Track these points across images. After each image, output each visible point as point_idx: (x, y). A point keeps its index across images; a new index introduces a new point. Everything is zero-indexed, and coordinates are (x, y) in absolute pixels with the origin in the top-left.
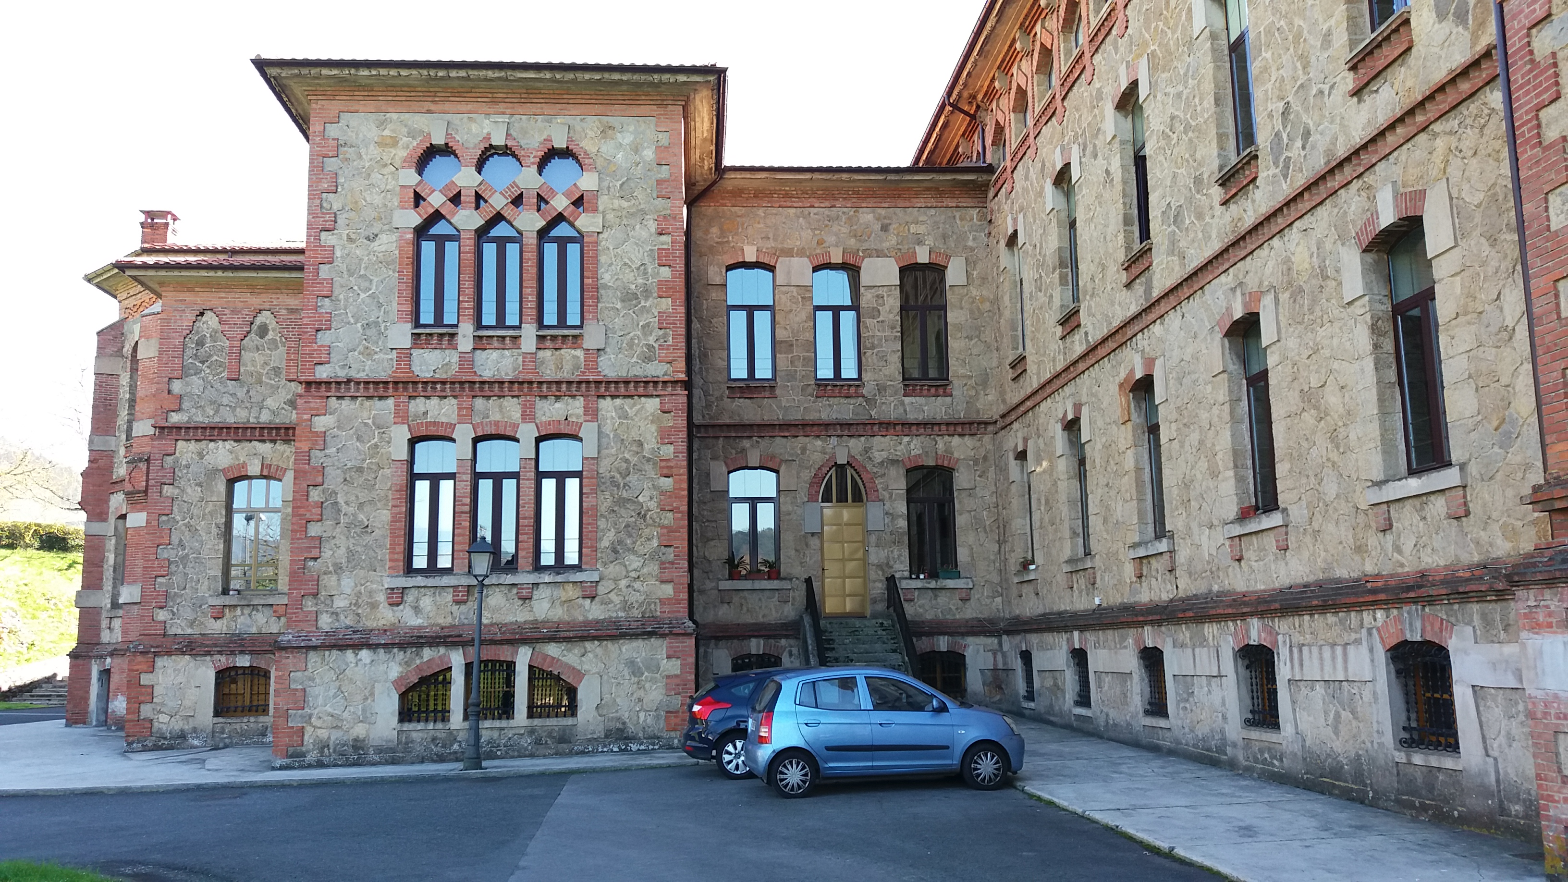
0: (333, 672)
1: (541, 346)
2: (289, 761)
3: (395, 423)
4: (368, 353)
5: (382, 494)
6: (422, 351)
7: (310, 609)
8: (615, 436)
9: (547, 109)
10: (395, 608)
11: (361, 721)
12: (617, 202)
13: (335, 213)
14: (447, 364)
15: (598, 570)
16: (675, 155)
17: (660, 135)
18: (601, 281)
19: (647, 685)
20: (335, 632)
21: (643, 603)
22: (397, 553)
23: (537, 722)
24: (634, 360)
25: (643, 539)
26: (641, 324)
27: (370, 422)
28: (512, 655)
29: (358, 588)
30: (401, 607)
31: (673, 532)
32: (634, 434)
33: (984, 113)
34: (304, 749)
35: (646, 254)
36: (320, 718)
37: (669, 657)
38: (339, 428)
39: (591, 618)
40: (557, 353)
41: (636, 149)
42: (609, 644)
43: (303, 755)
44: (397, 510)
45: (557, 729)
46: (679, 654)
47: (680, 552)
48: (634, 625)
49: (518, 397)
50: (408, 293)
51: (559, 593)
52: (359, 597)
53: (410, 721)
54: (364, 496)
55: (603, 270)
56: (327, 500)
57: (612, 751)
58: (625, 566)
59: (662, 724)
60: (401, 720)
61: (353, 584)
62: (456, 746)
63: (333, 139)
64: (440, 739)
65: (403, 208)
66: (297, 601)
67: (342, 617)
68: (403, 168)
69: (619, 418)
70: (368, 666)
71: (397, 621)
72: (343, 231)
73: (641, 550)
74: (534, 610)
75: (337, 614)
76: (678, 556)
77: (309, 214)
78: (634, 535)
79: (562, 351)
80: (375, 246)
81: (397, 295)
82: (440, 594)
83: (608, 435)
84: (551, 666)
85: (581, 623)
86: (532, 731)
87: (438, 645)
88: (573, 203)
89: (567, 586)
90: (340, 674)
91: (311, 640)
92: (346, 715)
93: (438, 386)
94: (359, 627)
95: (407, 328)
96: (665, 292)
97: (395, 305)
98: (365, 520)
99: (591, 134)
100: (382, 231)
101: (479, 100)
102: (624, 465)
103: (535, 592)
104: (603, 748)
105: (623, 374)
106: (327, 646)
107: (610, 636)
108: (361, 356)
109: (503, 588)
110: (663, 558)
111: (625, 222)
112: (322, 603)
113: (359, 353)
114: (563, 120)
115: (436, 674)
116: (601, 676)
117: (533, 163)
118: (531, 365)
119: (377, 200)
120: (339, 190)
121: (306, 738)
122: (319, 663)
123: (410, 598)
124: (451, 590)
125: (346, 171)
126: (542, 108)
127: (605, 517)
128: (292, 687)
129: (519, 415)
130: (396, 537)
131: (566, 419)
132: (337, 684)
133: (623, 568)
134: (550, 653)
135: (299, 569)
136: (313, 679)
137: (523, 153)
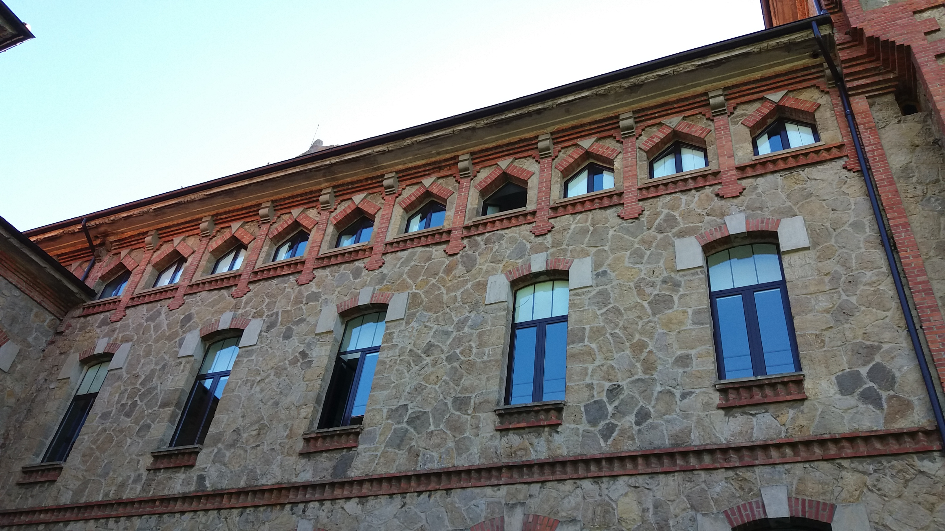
33: (104, 252)
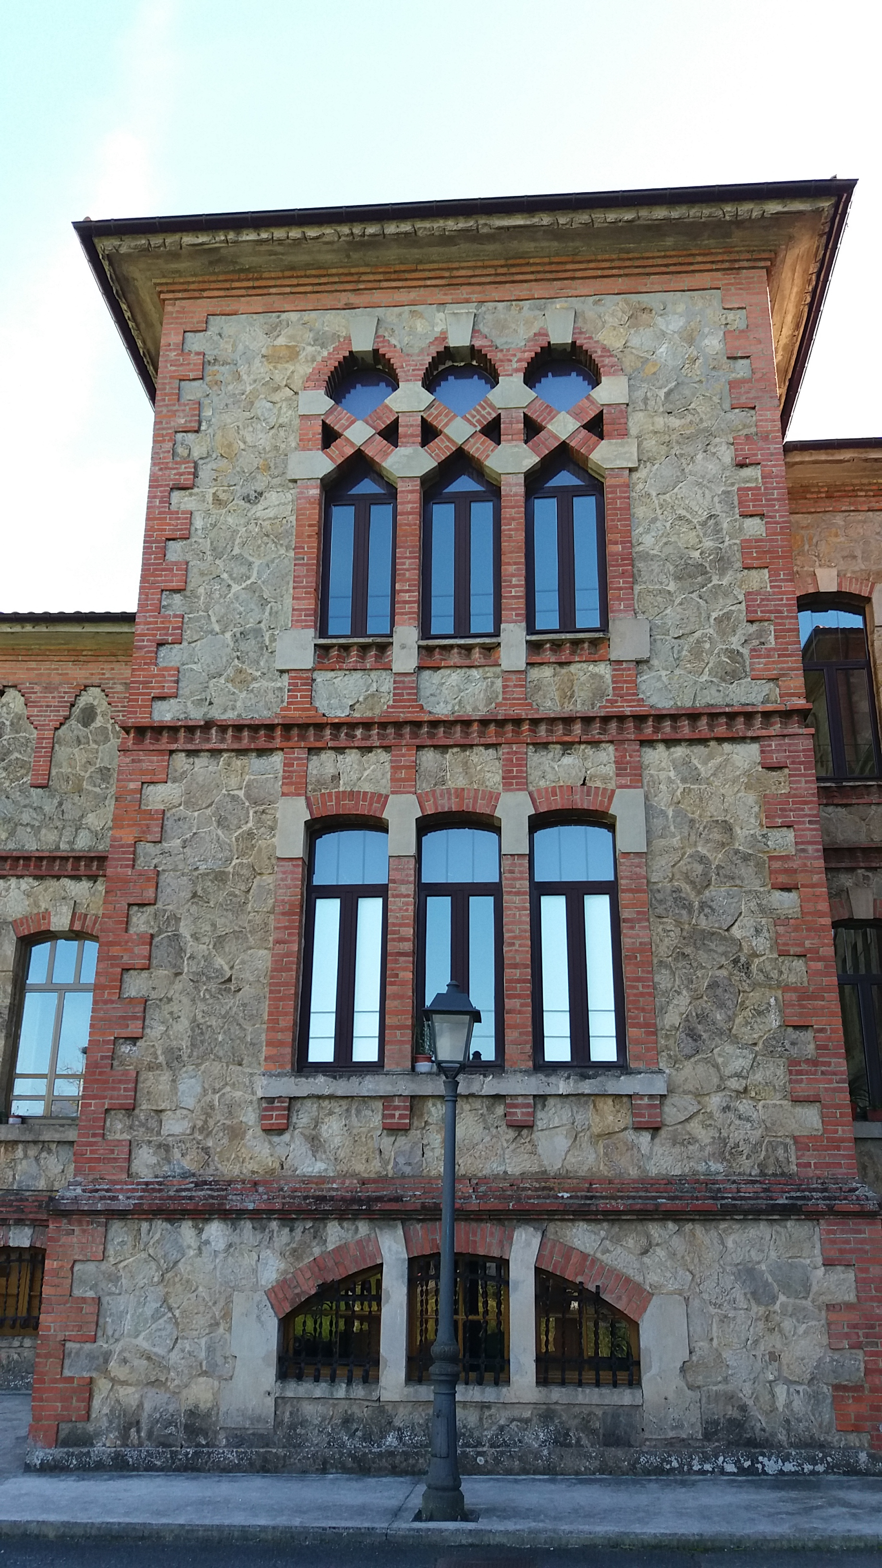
0: (153, 1265)
1: (536, 659)
2: (58, 1452)
3: (283, 794)
4: (242, 680)
5: (258, 919)
6: (331, 674)
7: (118, 1137)
8: (677, 814)
9: (538, 289)
10: (276, 1139)
11: (205, 1373)
12: (660, 422)
13: (195, 463)
14: (373, 695)
15: (661, 1071)
16: (760, 342)
17: (731, 315)
18: (638, 549)
19: (787, 1324)
20: (162, 1183)
21: (759, 1144)
22: (282, 1030)
23: (557, 1394)
24: (705, 677)
25: (747, 1013)
26: (714, 615)
27: (241, 794)
28: (501, 1243)
29: (208, 1098)
30: (286, 1137)
31: (809, 998)
32: (714, 809)
34: (91, 1428)
35: (716, 499)
36: (125, 1361)
37: (828, 1263)
38: (188, 804)
39: (653, 1171)
40: (564, 671)
41: (690, 338)
42: (699, 1229)
43: (87, 1440)
44: (281, 949)
45: (599, 1412)
46: (853, 1258)
47: (829, 1039)
48: (748, 1190)
49: (495, 746)
50: (310, 581)
51: (586, 1116)
52: (208, 1115)
53: (299, 1378)
54: (225, 923)
55: (641, 530)
56: (160, 932)
57: (723, 1472)
58: (716, 1066)
59: (827, 1414)
60: (283, 1375)
61: (199, 1089)
62: (391, 1440)
63: (198, 354)
64: (360, 1420)
65: (304, 449)
66: (95, 1120)
67: (176, 1154)
68: (305, 388)
69: (684, 780)
70: (221, 1256)
71: (277, 1165)
72: (206, 488)
73: (747, 1035)
74: (540, 1150)
75: (167, 1148)
76: (826, 1047)
77: (154, 464)
78: (729, 1003)
79: (573, 668)
80: (258, 510)
81: (291, 584)
82: (358, 1112)
83: (663, 813)
84: (582, 1273)
85: (634, 1181)
86: (547, 1415)
87: (356, 1216)
88: (584, 427)
89: (600, 1103)
90: (167, 1271)
91: (114, 1198)
92: (175, 1357)
93: (359, 732)
94: (208, 1174)
95: (308, 637)
96: (757, 559)
97: (288, 602)
98: (226, 968)
99: (611, 321)
100: (269, 487)
101: (429, 283)
102: (699, 868)
103: (540, 1114)
104: (702, 1461)
105: (686, 702)
106: (145, 1212)
107: (700, 1212)
108: (230, 685)
109: (477, 1104)
110: (794, 1052)
111: (676, 450)
112: (142, 1125)
113: (227, 681)
114: (565, 305)
115: (350, 1279)
116: (687, 1300)
117: (517, 370)
118: (518, 693)
119: (264, 440)
120: (203, 428)
121: (96, 1403)
122: (128, 1248)
123: (303, 1118)
124: (379, 1105)
125: (216, 399)
126: (530, 290)
127: (667, 966)
128: (77, 1293)
129: (498, 778)
130: (281, 999)
131: (584, 784)
132: (161, 1290)
133: (712, 1070)
134: (577, 1243)
135: (102, 1058)
136: (114, 1279)
137: (499, 355)
